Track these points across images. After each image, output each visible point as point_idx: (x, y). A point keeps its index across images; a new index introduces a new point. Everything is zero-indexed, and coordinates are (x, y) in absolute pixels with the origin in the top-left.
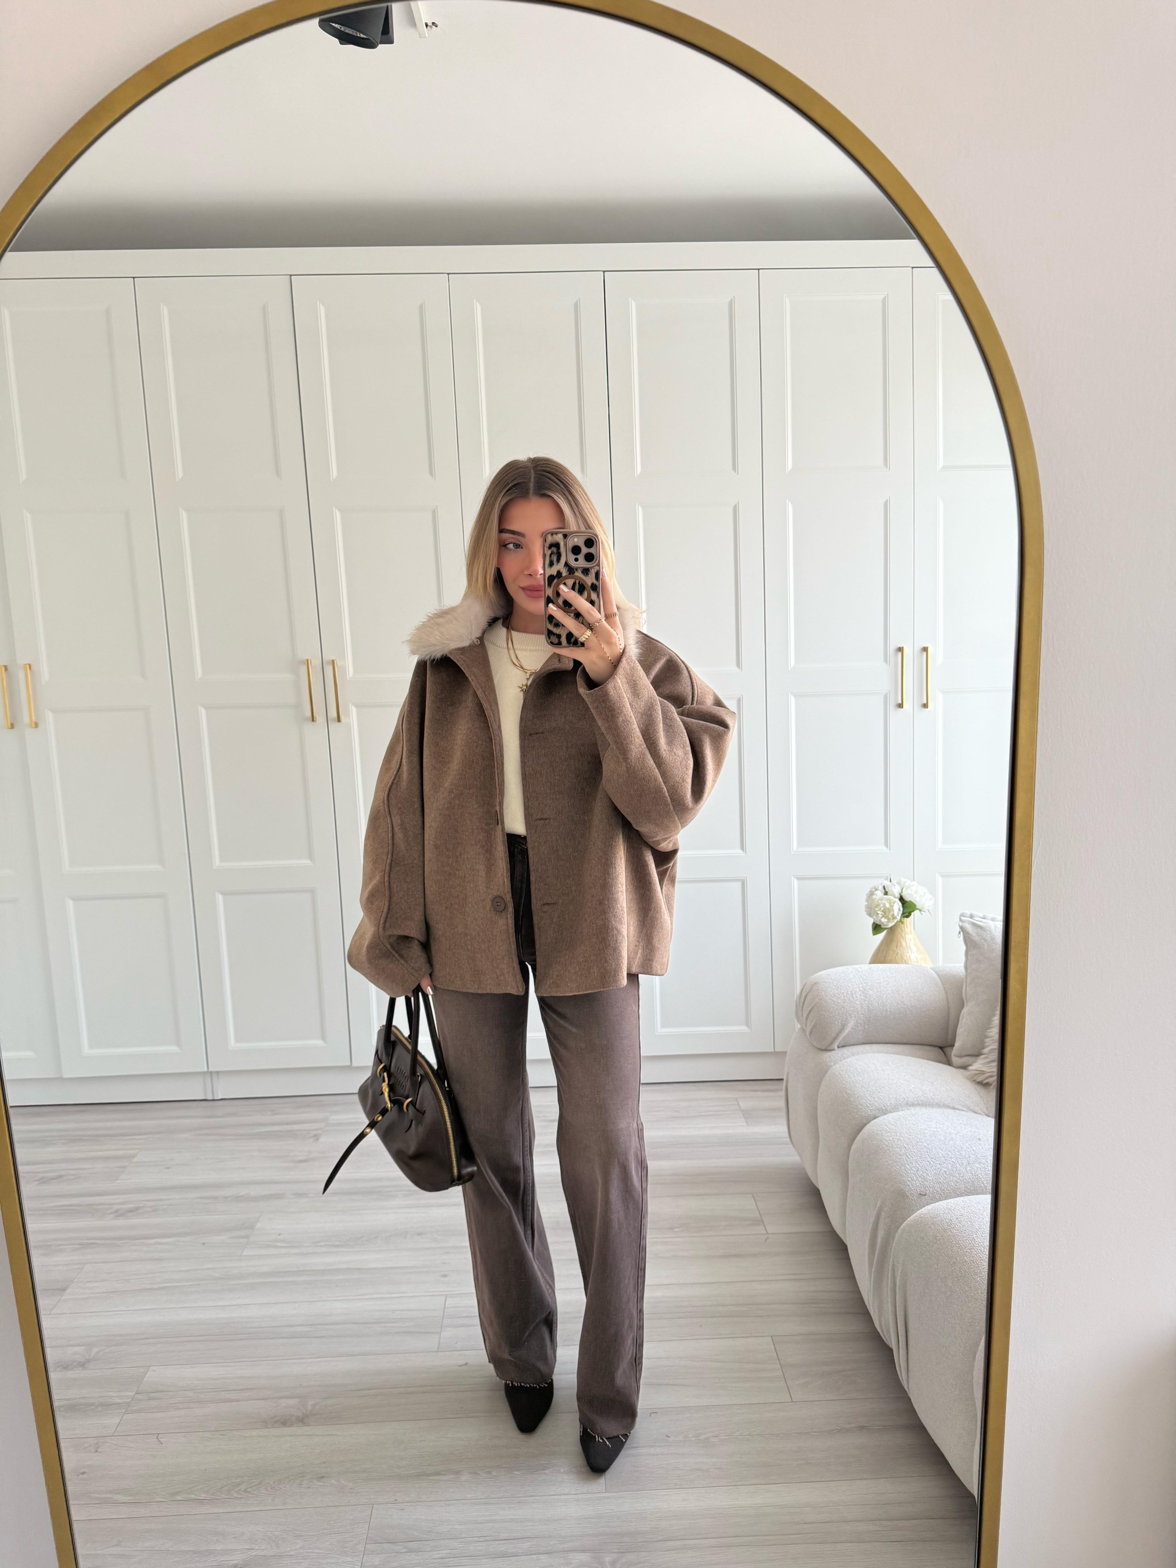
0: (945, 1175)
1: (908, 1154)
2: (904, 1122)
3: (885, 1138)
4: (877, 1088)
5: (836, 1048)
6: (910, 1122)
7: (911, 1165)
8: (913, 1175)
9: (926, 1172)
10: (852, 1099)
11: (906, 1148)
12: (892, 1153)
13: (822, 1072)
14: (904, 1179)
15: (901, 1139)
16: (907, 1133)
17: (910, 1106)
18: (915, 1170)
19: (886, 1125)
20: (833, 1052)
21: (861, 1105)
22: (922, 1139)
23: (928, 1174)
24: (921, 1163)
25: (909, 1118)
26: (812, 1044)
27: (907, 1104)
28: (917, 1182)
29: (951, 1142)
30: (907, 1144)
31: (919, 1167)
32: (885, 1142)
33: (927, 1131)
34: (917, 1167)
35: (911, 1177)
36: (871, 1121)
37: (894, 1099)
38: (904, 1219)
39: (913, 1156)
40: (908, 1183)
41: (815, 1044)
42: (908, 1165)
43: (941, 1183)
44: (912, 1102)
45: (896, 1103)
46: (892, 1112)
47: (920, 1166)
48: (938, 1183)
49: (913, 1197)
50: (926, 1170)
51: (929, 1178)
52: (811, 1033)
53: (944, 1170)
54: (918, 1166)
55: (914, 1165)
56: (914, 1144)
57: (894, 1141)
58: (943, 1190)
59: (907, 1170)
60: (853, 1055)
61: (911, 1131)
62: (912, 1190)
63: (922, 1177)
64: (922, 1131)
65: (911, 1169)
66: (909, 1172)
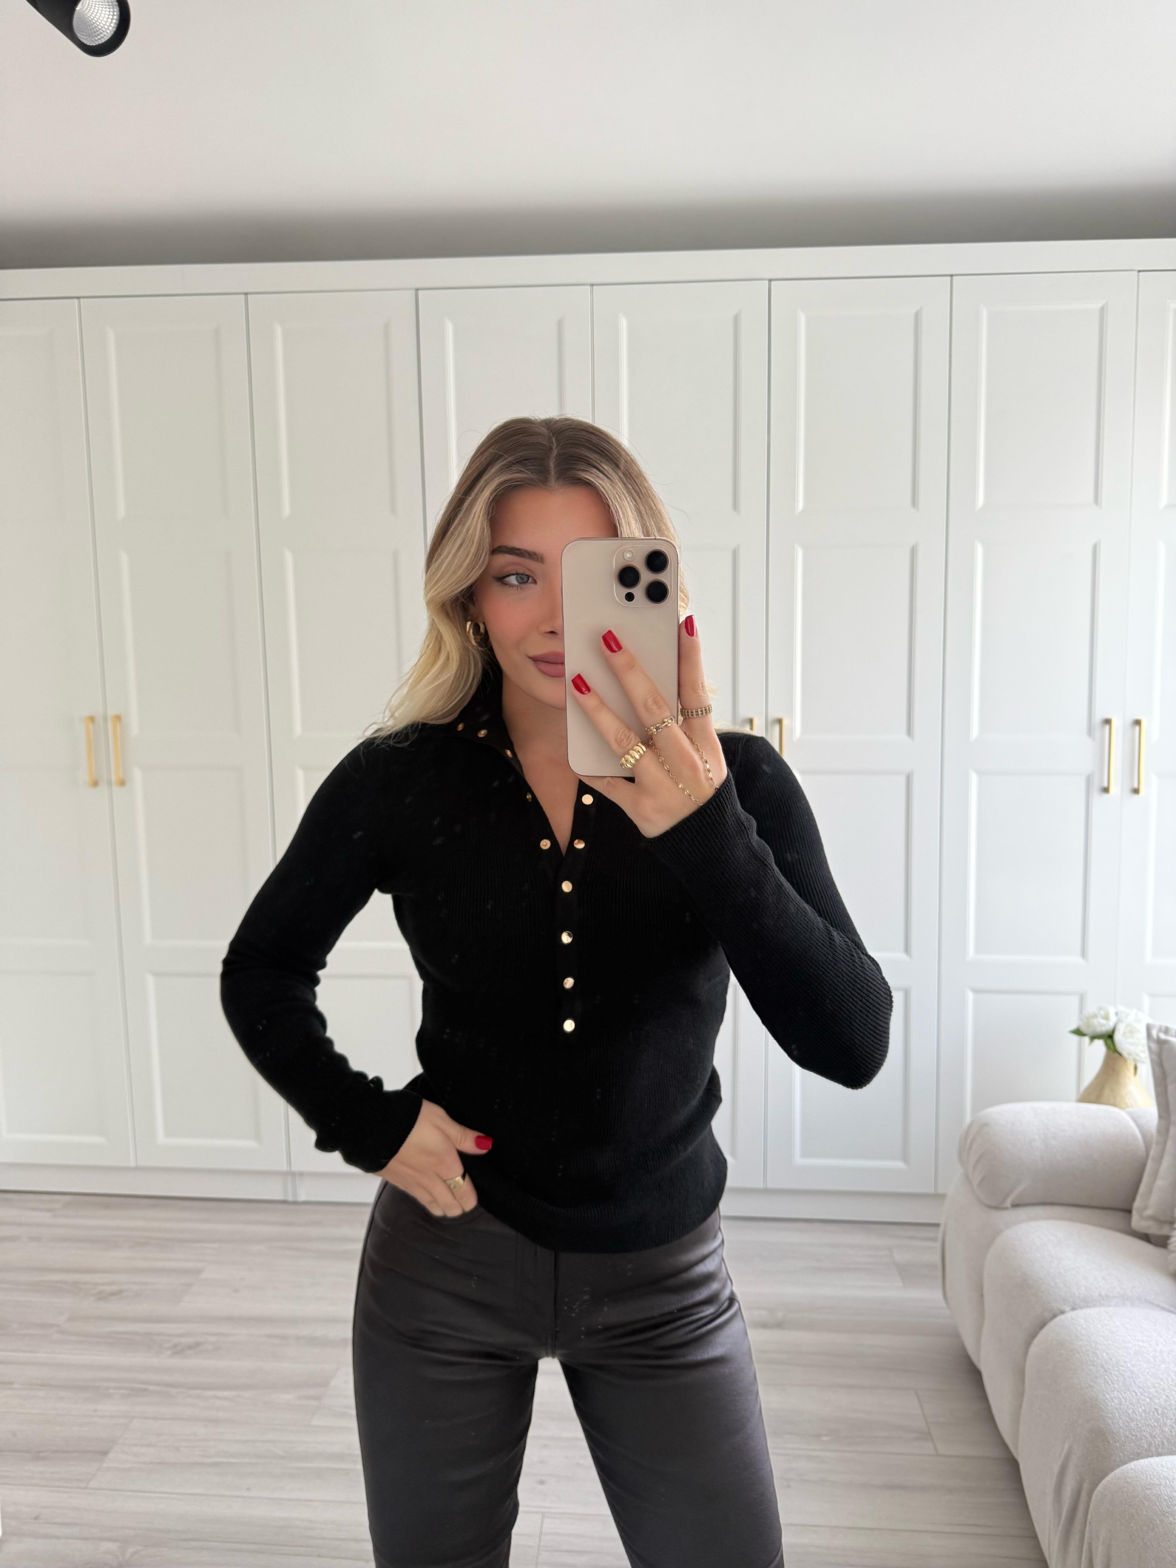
0: (1157, 1415)
1: (1107, 1377)
2: (1099, 1326)
5: (1008, 1206)
7: (1112, 1395)
8: (1115, 1410)
9: (1132, 1407)
10: (1031, 1281)
12: (1085, 1372)
13: (991, 1235)
14: (1102, 1413)
15: (1097, 1352)
16: (1104, 1344)
17: (1103, 1300)
18: (1117, 1402)
19: (1078, 1330)
20: (1005, 1212)
21: (1043, 1291)
22: (1124, 1356)
23: (1134, 1412)
24: (1125, 1393)
25: (1106, 1321)
26: (979, 1198)
27: (1100, 1297)
28: (1120, 1421)
29: (1163, 1366)
31: (1123, 1400)
32: (1076, 1354)
33: (1130, 1345)
35: (1112, 1413)
36: (1055, 1317)
37: (1083, 1288)
38: (1106, 1474)
39: (1114, 1382)
40: (1109, 1421)
41: (981, 1198)
42: (1109, 1394)
43: (1151, 1426)
44: (1107, 1295)
45: (1086, 1295)
46: (1081, 1308)
47: (1123, 1397)
49: (1115, 1443)
50: (1132, 1404)
51: (1135, 1416)
52: (980, 1184)
53: (1155, 1407)
54: (1121, 1396)
55: (1116, 1395)
56: (1115, 1364)
57: (1088, 1355)
58: (1154, 1436)
59: (1107, 1401)
60: (1030, 1219)
61: (1110, 1342)
62: (1114, 1432)
63: (1127, 1414)
64: (1124, 1344)
65: (1113, 1400)
66: (1110, 1404)
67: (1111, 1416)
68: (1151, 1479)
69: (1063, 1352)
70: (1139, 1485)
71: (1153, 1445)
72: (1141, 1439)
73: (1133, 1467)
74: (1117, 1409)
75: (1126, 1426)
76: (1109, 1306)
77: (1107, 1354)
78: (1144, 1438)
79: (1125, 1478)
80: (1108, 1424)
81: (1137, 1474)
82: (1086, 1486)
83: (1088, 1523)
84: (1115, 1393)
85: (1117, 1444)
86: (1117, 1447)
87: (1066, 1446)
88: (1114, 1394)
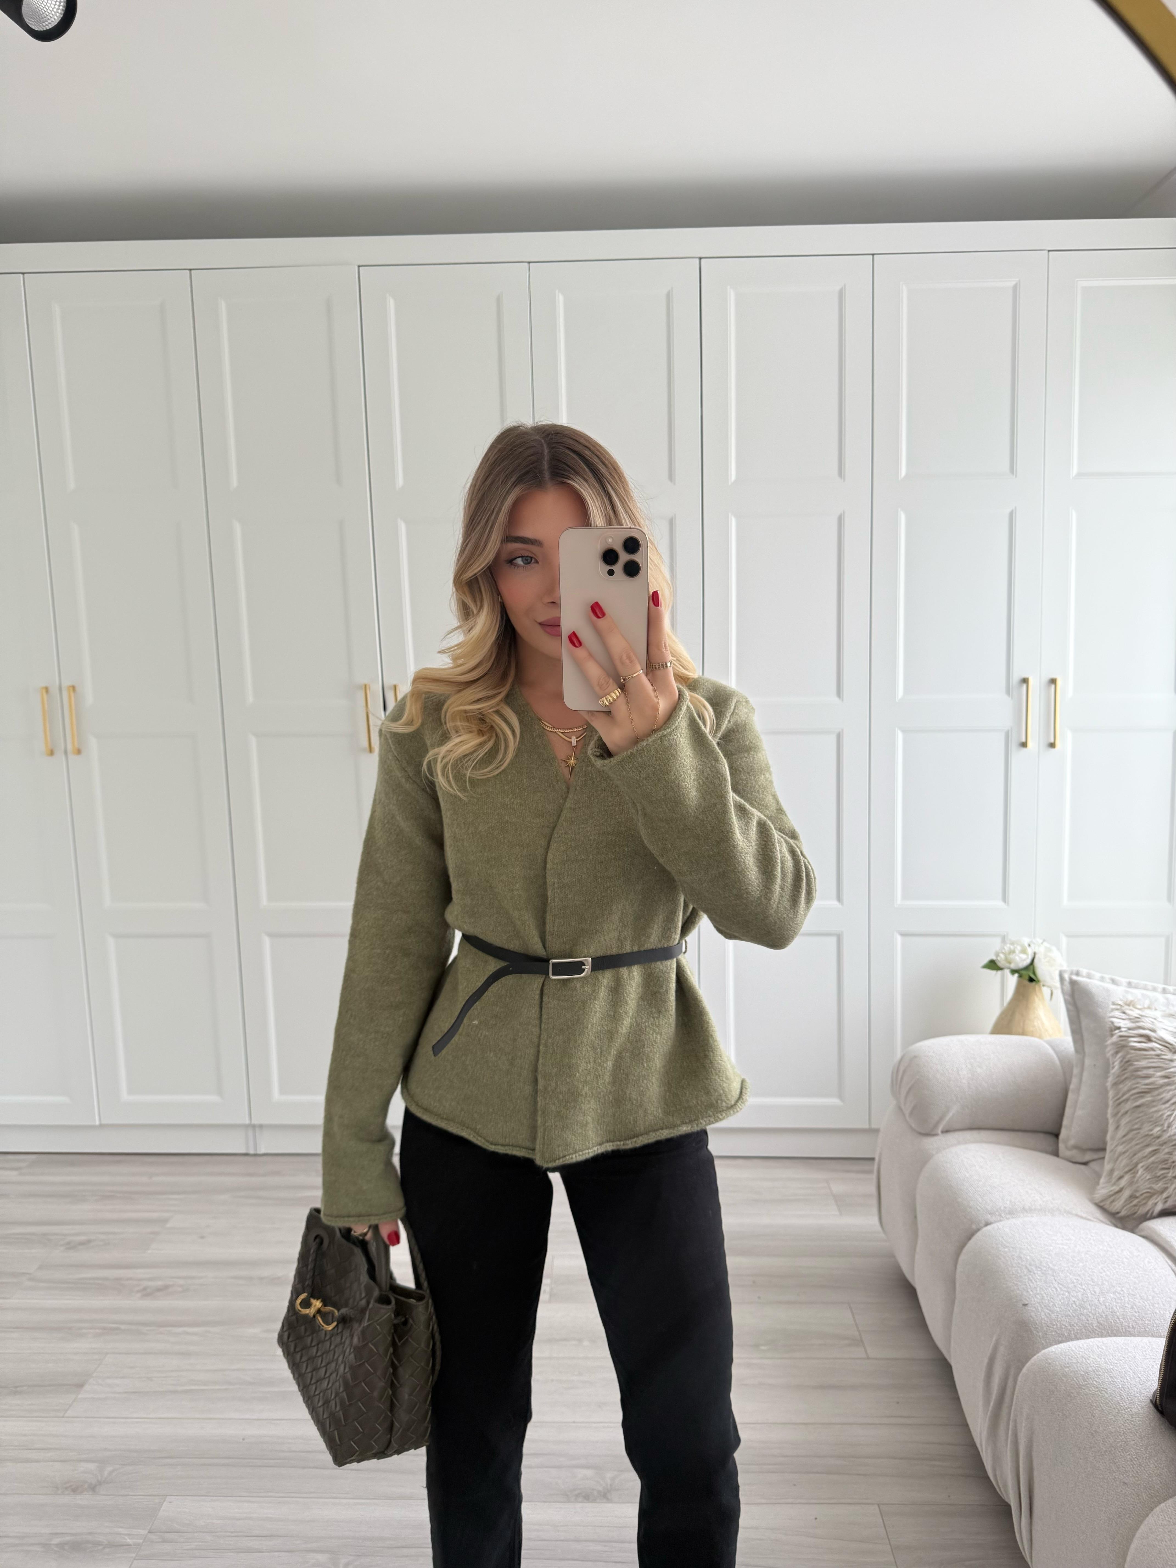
0: (1075, 1306)
1: (1030, 1276)
3: (1002, 1253)
4: (989, 1188)
5: (939, 1132)
6: (1031, 1234)
7: (1035, 1292)
8: (1037, 1304)
9: (1053, 1300)
10: (960, 1200)
11: (1028, 1270)
12: (1011, 1273)
13: (923, 1159)
14: (1026, 1308)
15: (1022, 1256)
16: (1028, 1249)
17: (1026, 1211)
18: (1039, 1298)
19: (1003, 1237)
20: (936, 1138)
21: (971, 1207)
22: (1046, 1258)
23: (1054, 1305)
24: (1046, 1289)
25: (1029, 1230)
26: (911, 1127)
27: (1024, 1208)
28: (1042, 1313)
29: (1081, 1264)
30: (1030, 1265)
31: (1044, 1295)
32: (1002, 1258)
33: (1051, 1248)
34: (1041, 1294)
35: (1035, 1307)
36: (982, 1228)
37: (1008, 1202)
38: (1028, 1359)
39: (1037, 1280)
40: (1032, 1314)
41: (913, 1126)
42: (1031, 1291)
43: (1070, 1316)
44: (1029, 1207)
45: (1011, 1207)
46: (1006, 1219)
47: (1045, 1293)
48: (1067, 1316)
49: (1037, 1331)
50: (1053, 1298)
51: (1055, 1309)
52: (911, 1113)
53: (1074, 1299)
54: (1043, 1293)
56: (1038, 1265)
57: (1013, 1259)
58: (1073, 1325)
59: (1030, 1297)
60: (959, 1143)
61: (1033, 1246)
62: (1036, 1323)
63: (1048, 1307)
64: (1046, 1248)
65: (1036, 1297)
66: (1033, 1299)
67: (1034, 1309)
68: (1069, 1359)
69: (990, 1258)
70: (1058, 1364)
71: (1072, 1332)
72: (1061, 1327)
73: (1054, 1350)
74: (1039, 1303)
75: (1047, 1317)
76: (1032, 1216)
77: (1030, 1256)
78: (1063, 1327)
79: (1046, 1360)
80: (1031, 1317)
81: (1057, 1356)
82: (1012, 1372)
83: (1014, 1403)
84: (1038, 1289)
85: (1040, 1334)
86: (1039, 1336)
87: (994, 1339)
88: (1037, 1291)
